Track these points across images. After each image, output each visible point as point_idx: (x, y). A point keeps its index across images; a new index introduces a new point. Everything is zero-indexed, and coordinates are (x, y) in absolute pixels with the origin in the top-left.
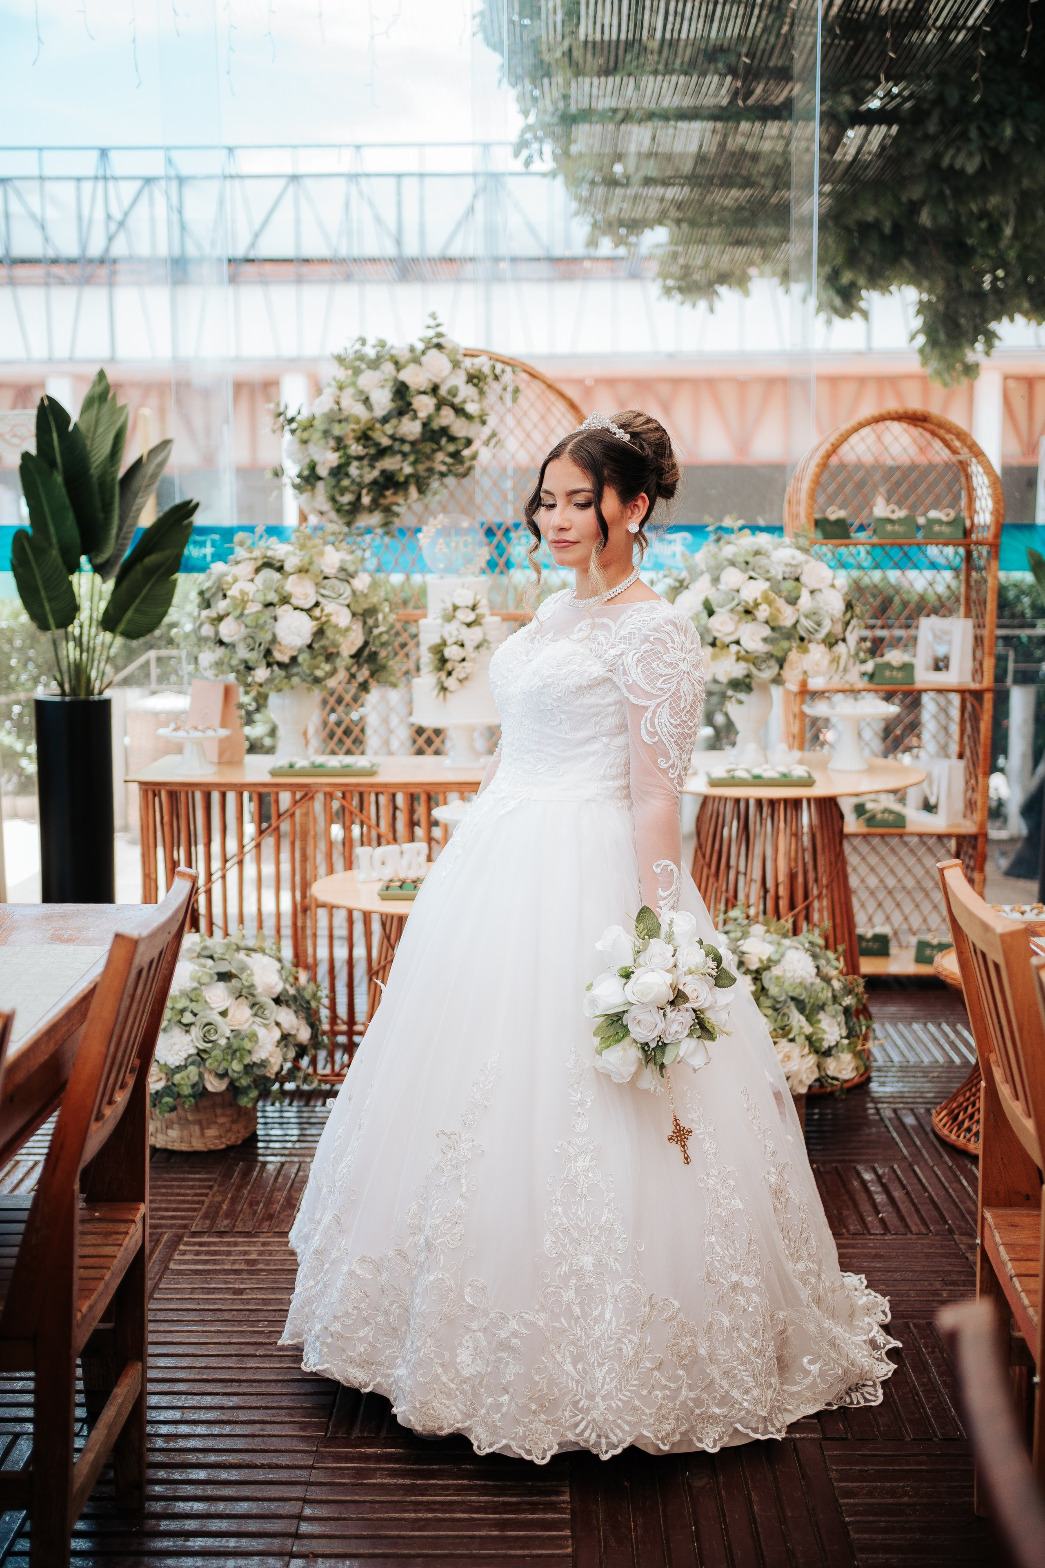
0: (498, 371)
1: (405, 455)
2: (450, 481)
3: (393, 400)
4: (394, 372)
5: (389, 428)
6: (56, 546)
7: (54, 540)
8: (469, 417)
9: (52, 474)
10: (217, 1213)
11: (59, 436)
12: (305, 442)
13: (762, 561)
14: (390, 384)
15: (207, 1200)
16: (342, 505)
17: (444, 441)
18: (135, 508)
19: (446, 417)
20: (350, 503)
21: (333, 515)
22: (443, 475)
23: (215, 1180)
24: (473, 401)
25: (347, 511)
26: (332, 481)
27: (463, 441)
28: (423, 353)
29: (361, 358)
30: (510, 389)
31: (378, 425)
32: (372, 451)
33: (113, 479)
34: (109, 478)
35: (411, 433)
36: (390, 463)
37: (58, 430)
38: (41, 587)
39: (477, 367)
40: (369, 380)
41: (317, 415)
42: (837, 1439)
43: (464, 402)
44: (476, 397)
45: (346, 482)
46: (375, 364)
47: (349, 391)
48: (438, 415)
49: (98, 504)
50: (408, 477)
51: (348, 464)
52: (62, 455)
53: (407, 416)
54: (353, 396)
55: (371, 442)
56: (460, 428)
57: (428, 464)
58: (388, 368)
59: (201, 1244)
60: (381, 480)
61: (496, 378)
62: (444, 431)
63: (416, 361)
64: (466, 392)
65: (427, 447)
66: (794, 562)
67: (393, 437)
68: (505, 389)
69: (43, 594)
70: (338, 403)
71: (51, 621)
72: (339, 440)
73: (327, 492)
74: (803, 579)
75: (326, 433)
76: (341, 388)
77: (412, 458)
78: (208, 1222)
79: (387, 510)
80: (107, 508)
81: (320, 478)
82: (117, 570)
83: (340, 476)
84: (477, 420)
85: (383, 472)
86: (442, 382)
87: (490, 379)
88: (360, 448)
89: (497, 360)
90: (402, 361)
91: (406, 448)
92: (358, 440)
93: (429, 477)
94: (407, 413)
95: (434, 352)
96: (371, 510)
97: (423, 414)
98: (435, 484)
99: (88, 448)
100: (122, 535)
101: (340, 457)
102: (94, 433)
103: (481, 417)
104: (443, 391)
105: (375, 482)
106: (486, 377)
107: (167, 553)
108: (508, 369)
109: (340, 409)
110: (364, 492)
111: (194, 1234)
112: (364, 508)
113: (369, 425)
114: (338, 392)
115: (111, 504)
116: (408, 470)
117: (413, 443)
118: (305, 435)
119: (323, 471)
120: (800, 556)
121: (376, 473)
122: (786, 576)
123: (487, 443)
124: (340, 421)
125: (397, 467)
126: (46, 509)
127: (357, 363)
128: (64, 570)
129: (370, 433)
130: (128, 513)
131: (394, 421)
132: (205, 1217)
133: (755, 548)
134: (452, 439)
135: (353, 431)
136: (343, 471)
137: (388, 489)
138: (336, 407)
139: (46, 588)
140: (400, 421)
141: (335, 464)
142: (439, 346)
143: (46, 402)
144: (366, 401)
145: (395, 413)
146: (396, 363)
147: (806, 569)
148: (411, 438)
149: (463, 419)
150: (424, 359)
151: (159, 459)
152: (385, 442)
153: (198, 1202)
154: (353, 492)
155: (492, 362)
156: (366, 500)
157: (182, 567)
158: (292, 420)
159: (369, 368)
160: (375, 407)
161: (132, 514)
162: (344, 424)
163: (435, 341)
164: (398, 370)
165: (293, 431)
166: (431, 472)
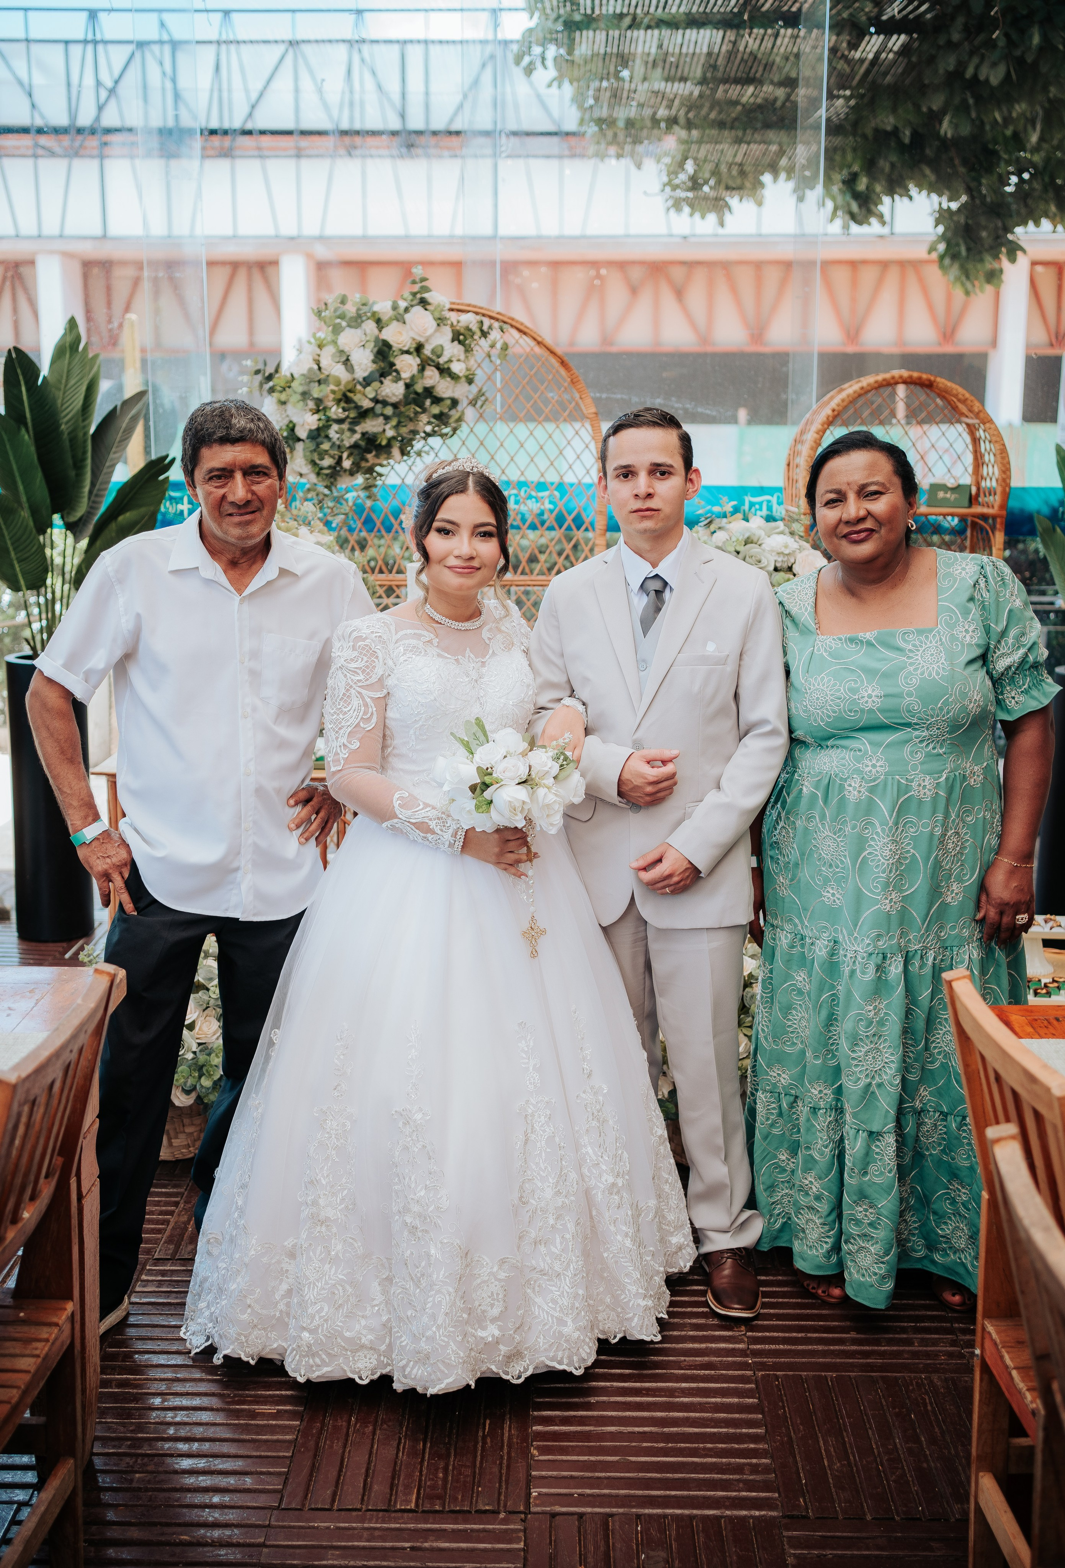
0: (485, 328)
1: (387, 418)
2: (436, 441)
3: (374, 362)
4: (376, 331)
5: (370, 392)
6: (26, 505)
7: (24, 499)
8: (454, 377)
9: (19, 429)
10: (182, 1236)
11: (28, 390)
12: (284, 403)
13: (753, 549)
14: (372, 344)
15: (172, 1220)
16: (321, 469)
17: (428, 402)
18: (108, 464)
19: (431, 378)
20: (330, 467)
21: (313, 478)
22: (428, 435)
23: (182, 1194)
24: (459, 360)
25: (327, 475)
26: (311, 445)
27: (449, 402)
28: (407, 310)
29: (342, 317)
30: (499, 346)
31: (359, 387)
32: (353, 414)
33: (86, 434)
34: (81, 434)
35: (394, 395)
36: (371, 426)
37: (26, 384)
38: (11, 549)
39: (463, 324)
40: (350, 339)
41: (296, 376)
42: (798, 1517)
43: (450, 361)
44: (462, 357)
45: (326, 446)
46: (356, 321)
47: (329, 350)
48: (422, 377)
49: (70, 462)
50: (390, 440)
51: (329, 427)
52: (31, 410)
53: (390, 378)
54: (333, 356)
55: (353, 405)
56: (445, 388)
57: (411, 426)
58: (370, 326)
59: (163, 1273)
60: (363, 443)
61: (484, 334)
62: (429, 392)
63: (400, 319)
64: (452, 351)
65: (410, 410)
66: (787, 552)
67: (376, 401)
68: (492, 346)
69: (13, 554)
70: (318, 363)
71: (22, 582)
72: (319, 401)
73: (305, 456)
74: (796, 569)
75: (305, 395)
76: (320, 346)
77: (394, 422)
78: (172, 1247)
79: (370, 470)
80: (79, 466)
81: (299, 440)
82: (90, 529)
83: (319, 440)
84: (463, 379)
85: (363, 434)
86: (427, 340)
87: (476, 337)
88: (340, 410)
89: (484, 315)
90: (385, 318)
91: (389, 411)
92: (338, 401)
93: (412, 440)
94: (390, 374)
95: (418, 309)
96: (352, 473)
97: (406, 375)
98: (418, 445)
99: (59, 402)
100: (95, 492)
101: (320, 420)
102: (66, 386)
103: (467, 377)
104: (427, 351)
105: (355, 446)
106: (474, 334)
107: (143, 510)
108: (496, 325)
109: (320, 369)
110: (345, 455)
111: (158, 1261)
112: (345, 471)
113: (349, 387)
114: (318, 351)
115: (84, 460)
116: (390, 433)
117: (395, 406)
118: (283, 397)
119: (302, 433)
120: (792, 544)
121: (357, 436)
122: (778, 565)
123: (473, 403)
124: (319, 382)
125: (381, 429)
126: (15, 467)
127: (338, 321)
128: (34, 531)
129: (350, 395)
130: (101, 470)
131: (376, 384)
132: (169, 1241)
133: (746, 536)
134: (437, 400)
135: (333, 392)
136: (323, 434)
137: (370, 452)
138: (316, 367)
139: (14, 549)
140: (382, 383)
141: (314, 427)
142: (424, 303)
143: (14, 355)
144: (347, 362)
145: (377, 375)
146: (378, 321)
147: (800, 557)
148: (394, 400)
149: (449, 379)
150: (407, 317)
151: (133, 412)
152: (366, 404)
153: (163, 1222)
154: (333, 457)
155: (479, 318)
156: (347, 464)
157: (158, 524)
158: (270, 378)
159: (349, 326)
160: (356, 367)
161: (105, 470)
162: (322, 386)
163: (419, 296)
164: (380, 329)
165: (272, 390)
166: (415, 432)
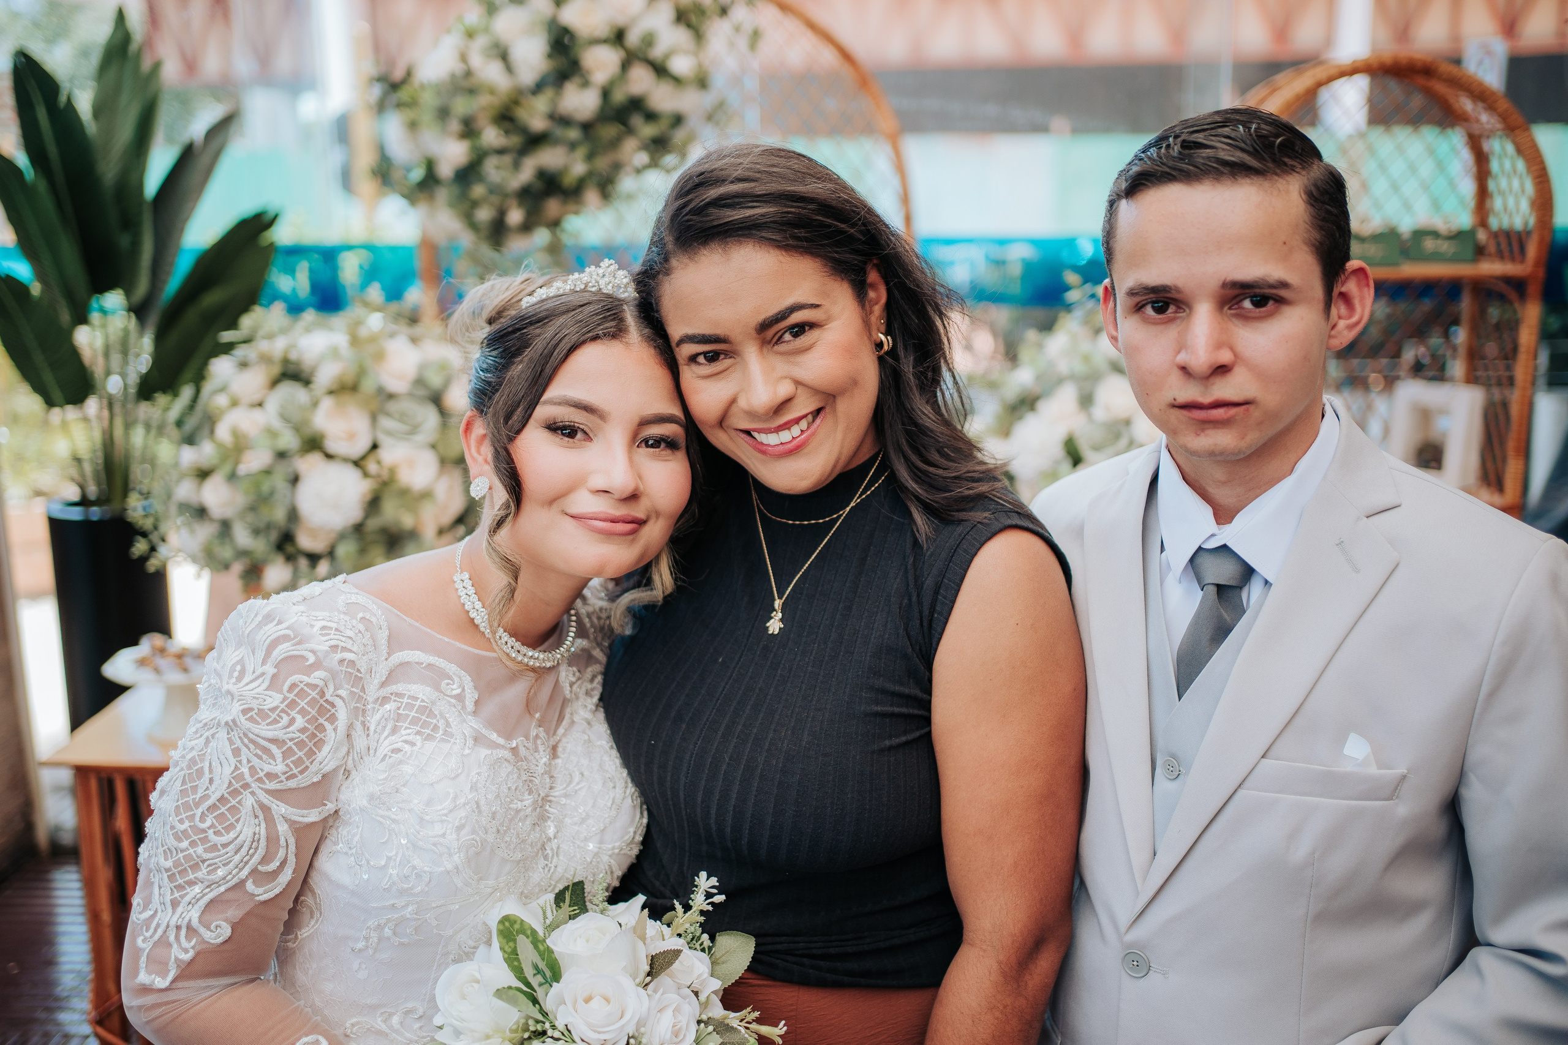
1: (573, 146)
3: (550, 56)
4: (551, 11)
5: (543, 103)
8: (676, 80)
12: (414, 125)
14: (544, 29)
16: (480, 224)
17: (636, 120)
18: (177, 222)
19: (639, 80)
20: (490, 221)
24: (683, 53)
25: (487, 233)
26: (456, 190)
27: (669, 119)
30: (746, 30)
31: (525, 98)
32: (518, 140)
35: (582, 110)
36: (550, 158)
40: (509, 23)
43: (669, 55)
44: (692, 47)
45: (478, 191)
47: (481, 42)
48: (626, 78)
50: (581, 179)
51: (482, 161)
53: (573, 83)
54: (486, 48)
55: (515, 126)
56: (664, 97)
57: (611, 157)
60: (539, 185)
61: (724, 11)
62: (637, 105)
64: (673, 37)
65: (609, 131)
67: (550, 117)
68: (737, 30)
70: (464, 63)
71: (56, 393)
72: (466, 122)
73: (452, 206)
75: (443, 113)
76: (469, 36)
77: (583, 150)
79: (553, 226)
80: (130, 223)
81: (438, 182)
83: (470, 181)
84: (692, 84)
85: (538, 173)
86: (634, 22)
87: (711, 17)
88: (499, 135)
92: (496, 122)
93: (616, 176)
94: (572, 77)
96: (526, 229)
97: (600, 78)
98: (626, 184)
101: (469, 150)
103: (694, 80)
104: (632, 39)
105: (527, 189)
106: (705, 13)
107: (236, 287)
109: (468, 74)
110: (510, 204)
112: (515, 227)
113: (511, 98)
114: (464, 43)
116: (578, 168)
117: (584, 126)
118: (413, 115)
119: (446, 170)
121: (527, 175)
123: (707, 120)
124: (467, 92)
125: (562, 164)
128: (64, 323)
129: (513, 111)
131: (551, 91)
134: (651, 116)
135: (487, 107)
136: (474, 173)
137: (549, 197)
138: (460, 69)
140: (561, 90)
141: (462, 160)
144: (505, 59)
145: (552, 78)
148: (582, 117)
149: (668, 83)
151: (214, 147)
152: (539, 124)
154: (492, 205)
156: (515, 216)
158: (397, 86)
160: (520, 67)
161: (173, 230)
162: (473, 97)
164: (558, 7)
165: (400, 105)
166: (617, 167)
